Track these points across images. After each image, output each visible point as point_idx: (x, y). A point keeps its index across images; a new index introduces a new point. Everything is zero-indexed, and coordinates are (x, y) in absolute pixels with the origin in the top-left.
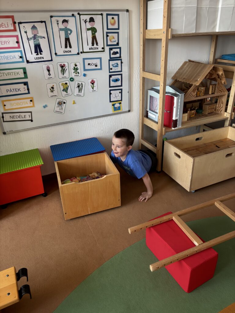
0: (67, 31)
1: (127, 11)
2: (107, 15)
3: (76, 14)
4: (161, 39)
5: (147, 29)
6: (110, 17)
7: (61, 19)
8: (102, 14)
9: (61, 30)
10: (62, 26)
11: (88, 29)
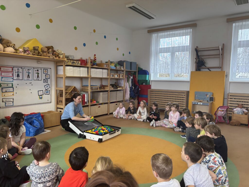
0: (29, 73)
1: (50, 68)
2: (44, 69)
3: (33, 68)
4: (63, 77)
5: (57, 74)
6: (44, 70)
7: (27, 69)
8: (41, 69)
9: (27, 72)
10: (27, 71)
11: (36, 73)
